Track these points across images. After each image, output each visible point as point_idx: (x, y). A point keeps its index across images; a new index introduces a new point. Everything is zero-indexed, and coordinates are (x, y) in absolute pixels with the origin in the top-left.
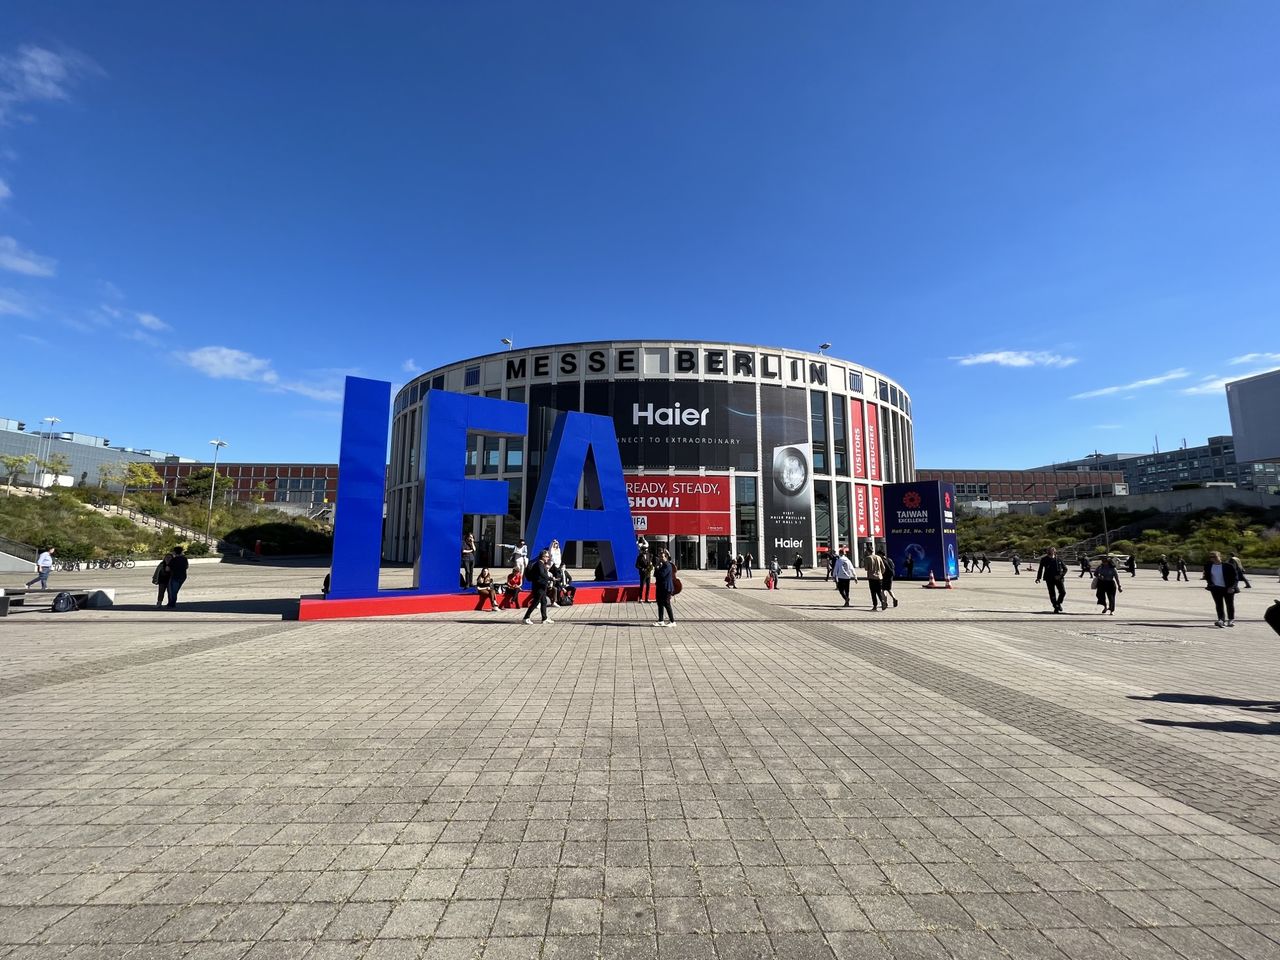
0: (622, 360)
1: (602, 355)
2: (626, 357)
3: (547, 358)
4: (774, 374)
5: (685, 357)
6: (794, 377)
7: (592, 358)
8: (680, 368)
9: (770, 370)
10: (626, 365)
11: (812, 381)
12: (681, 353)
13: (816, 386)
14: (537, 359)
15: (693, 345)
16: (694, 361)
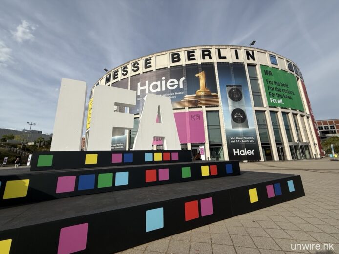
0: (146, 64)
1: (138, 64)
2: (148, 62)
3: (118, 71)
4: (225, 58)
5: (176, 56)
6: (237, 58)
7: (134, 66)
8: (174, 62)
9: (222, 55)
11: (248, 59)
12: (173, 55)
13: (251, 61)
14: (115, 73)
15: (178, 50)
16: (180, 57)
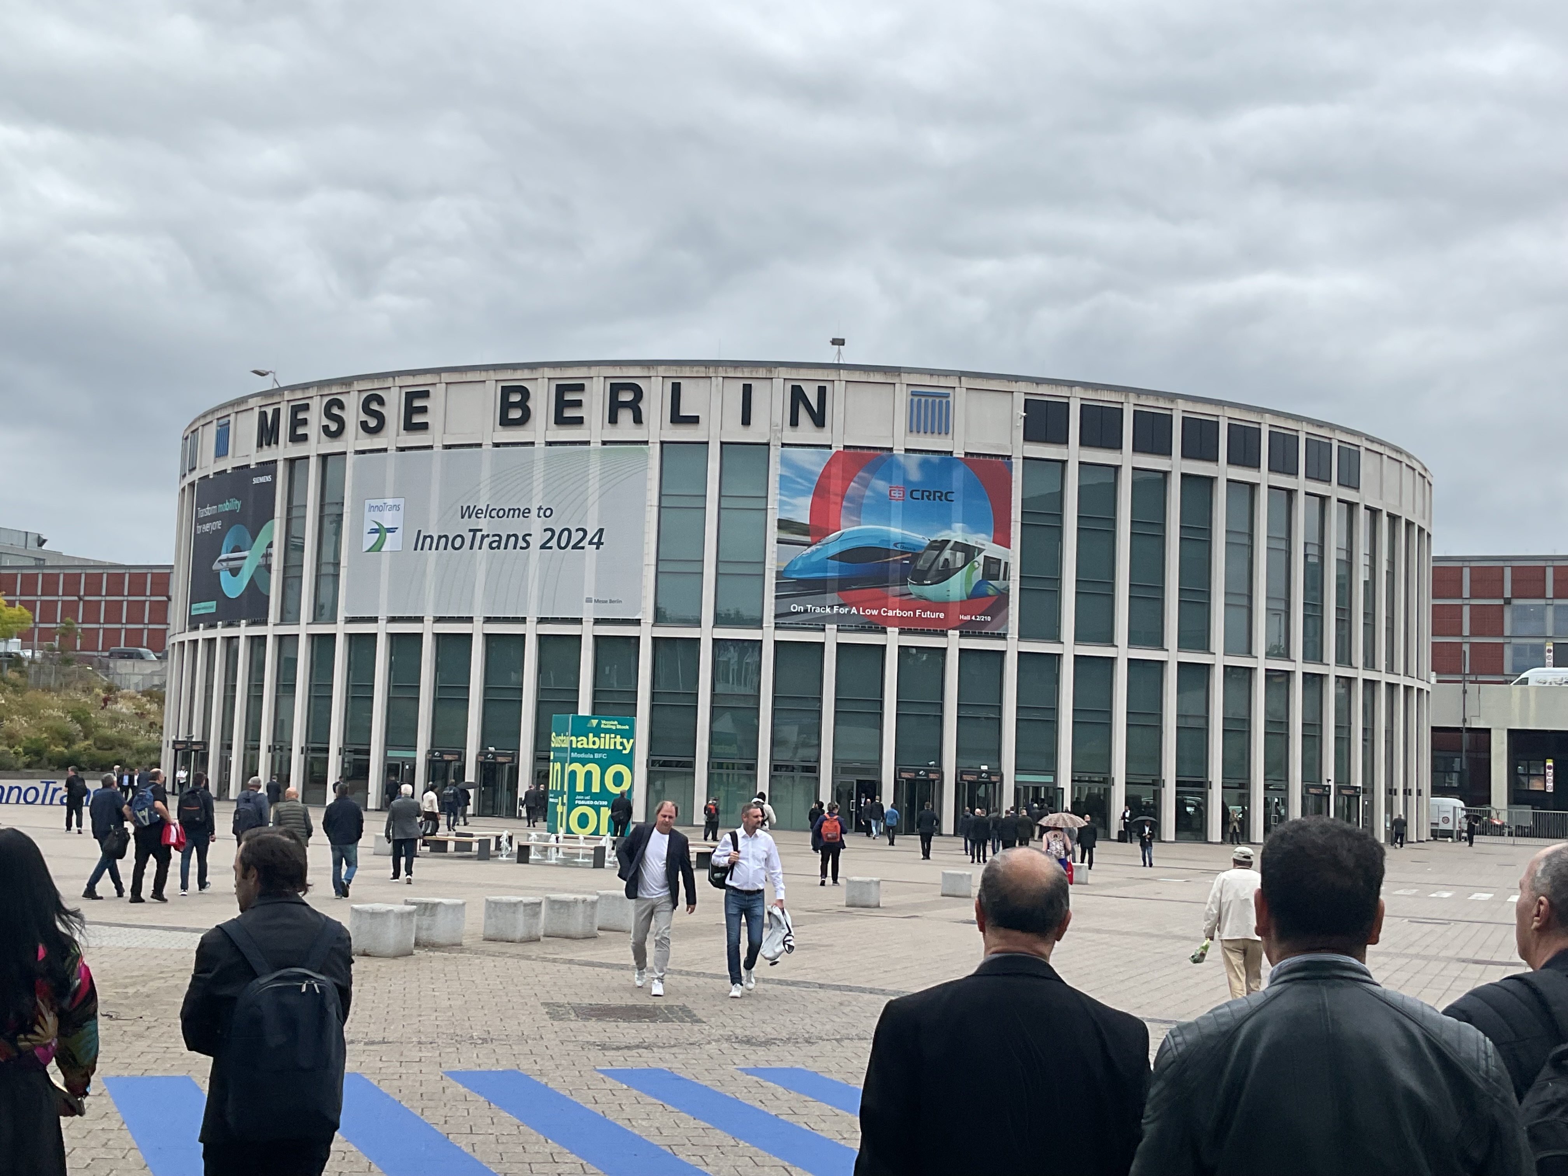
0: (410, 411)
1: (381, 400)
2: (417, 403)
3: (306, 407)
4: (694, 420)
5: (515, 398)
6: (746, 420)
7: (366, 406)
8: (505, 422)
9: (685, 409)
10: (417, 419)
11: (794, 422)
12: (506, 391)
13: (806, 432)
14: (296, 410)
15: (526, 374)
16: (530, 404)
